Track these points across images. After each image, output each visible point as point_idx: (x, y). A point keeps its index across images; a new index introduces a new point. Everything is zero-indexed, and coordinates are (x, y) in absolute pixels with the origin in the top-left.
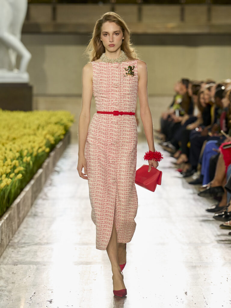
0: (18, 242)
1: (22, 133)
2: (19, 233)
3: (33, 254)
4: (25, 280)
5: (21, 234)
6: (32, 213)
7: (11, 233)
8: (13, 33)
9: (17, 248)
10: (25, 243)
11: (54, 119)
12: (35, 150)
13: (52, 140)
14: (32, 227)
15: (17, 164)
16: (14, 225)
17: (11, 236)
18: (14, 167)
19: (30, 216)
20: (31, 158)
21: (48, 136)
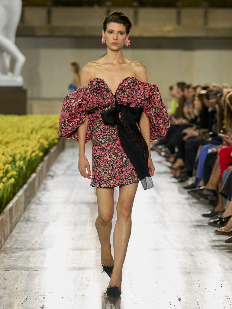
0: (10, 247)
1: (15, 137)
2: (11, 238)
3: (25, 259)
4: (16, 285)
5: (13, 239)
6: (25, 217)
7: (2, 238)
8: (7, 36)
9: (9, 253)
10: (17, 248)
11: (48, 123)
12: (28, 154)
13: (46, 144)
14: (25, 232)
15: (10, 168)
16: (6, 230)
17: (3, 241)
18: (7, 172)
19: (23, 221)
20: (24, 162)
21: (42, 140)
